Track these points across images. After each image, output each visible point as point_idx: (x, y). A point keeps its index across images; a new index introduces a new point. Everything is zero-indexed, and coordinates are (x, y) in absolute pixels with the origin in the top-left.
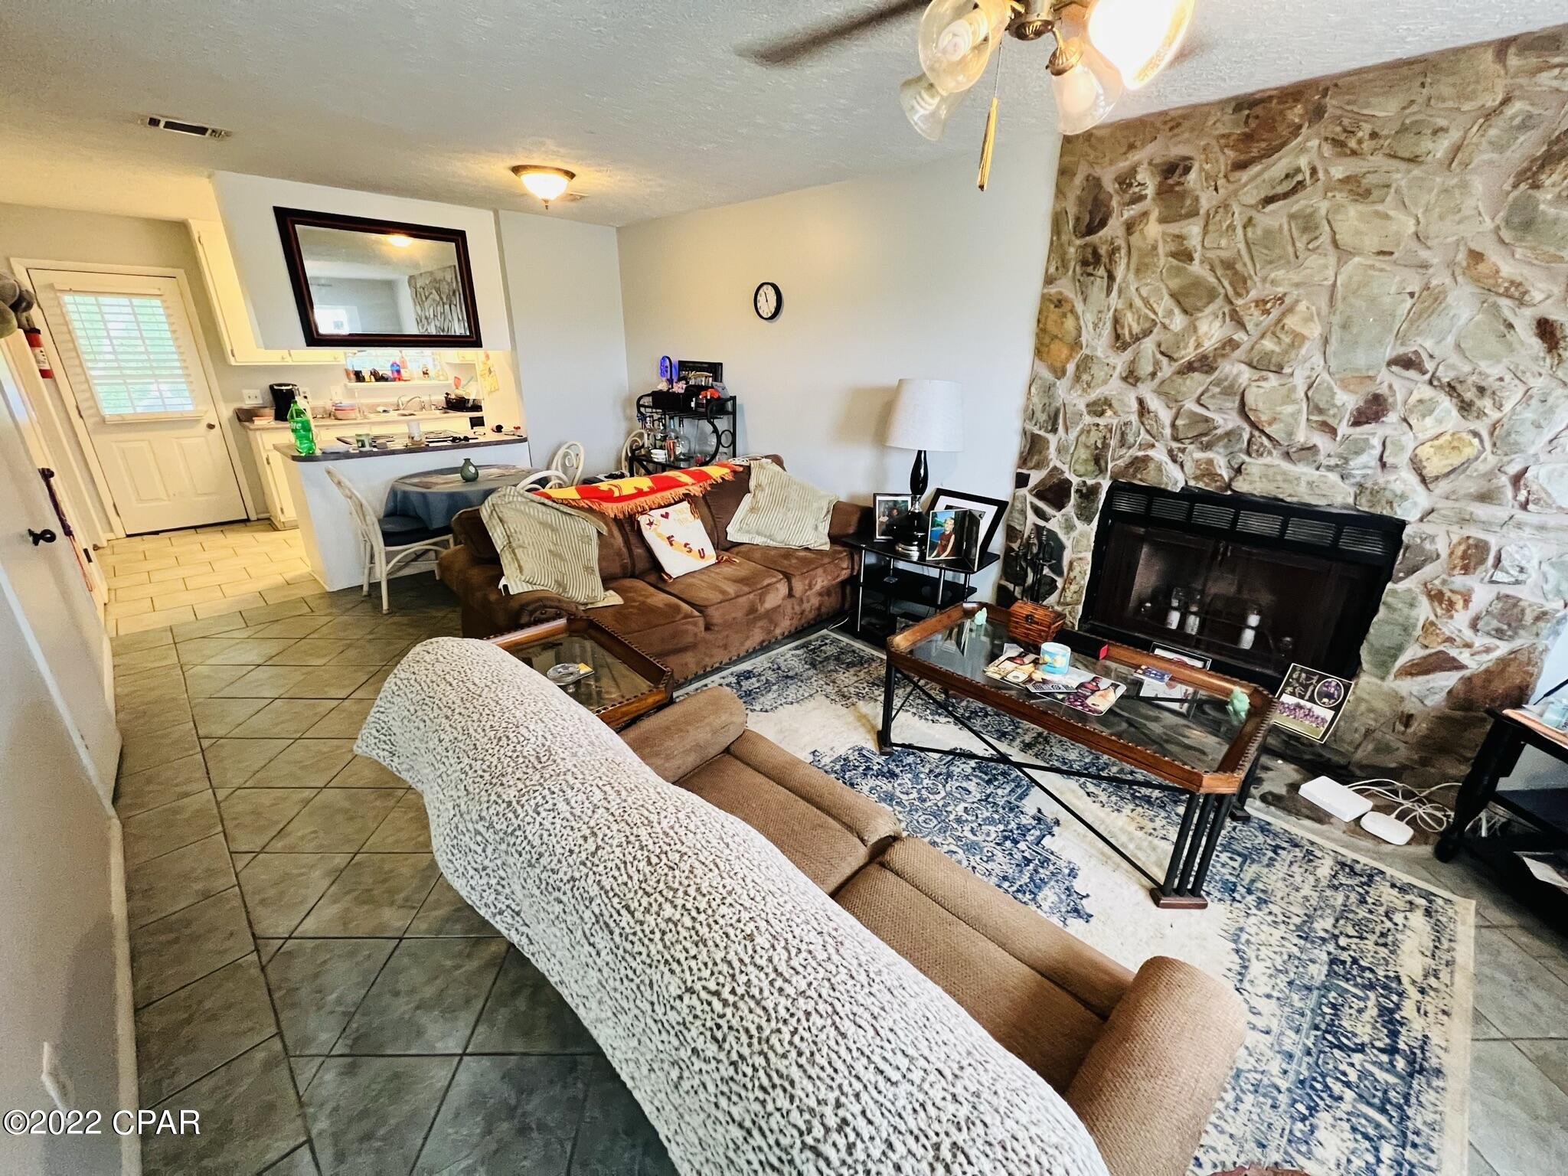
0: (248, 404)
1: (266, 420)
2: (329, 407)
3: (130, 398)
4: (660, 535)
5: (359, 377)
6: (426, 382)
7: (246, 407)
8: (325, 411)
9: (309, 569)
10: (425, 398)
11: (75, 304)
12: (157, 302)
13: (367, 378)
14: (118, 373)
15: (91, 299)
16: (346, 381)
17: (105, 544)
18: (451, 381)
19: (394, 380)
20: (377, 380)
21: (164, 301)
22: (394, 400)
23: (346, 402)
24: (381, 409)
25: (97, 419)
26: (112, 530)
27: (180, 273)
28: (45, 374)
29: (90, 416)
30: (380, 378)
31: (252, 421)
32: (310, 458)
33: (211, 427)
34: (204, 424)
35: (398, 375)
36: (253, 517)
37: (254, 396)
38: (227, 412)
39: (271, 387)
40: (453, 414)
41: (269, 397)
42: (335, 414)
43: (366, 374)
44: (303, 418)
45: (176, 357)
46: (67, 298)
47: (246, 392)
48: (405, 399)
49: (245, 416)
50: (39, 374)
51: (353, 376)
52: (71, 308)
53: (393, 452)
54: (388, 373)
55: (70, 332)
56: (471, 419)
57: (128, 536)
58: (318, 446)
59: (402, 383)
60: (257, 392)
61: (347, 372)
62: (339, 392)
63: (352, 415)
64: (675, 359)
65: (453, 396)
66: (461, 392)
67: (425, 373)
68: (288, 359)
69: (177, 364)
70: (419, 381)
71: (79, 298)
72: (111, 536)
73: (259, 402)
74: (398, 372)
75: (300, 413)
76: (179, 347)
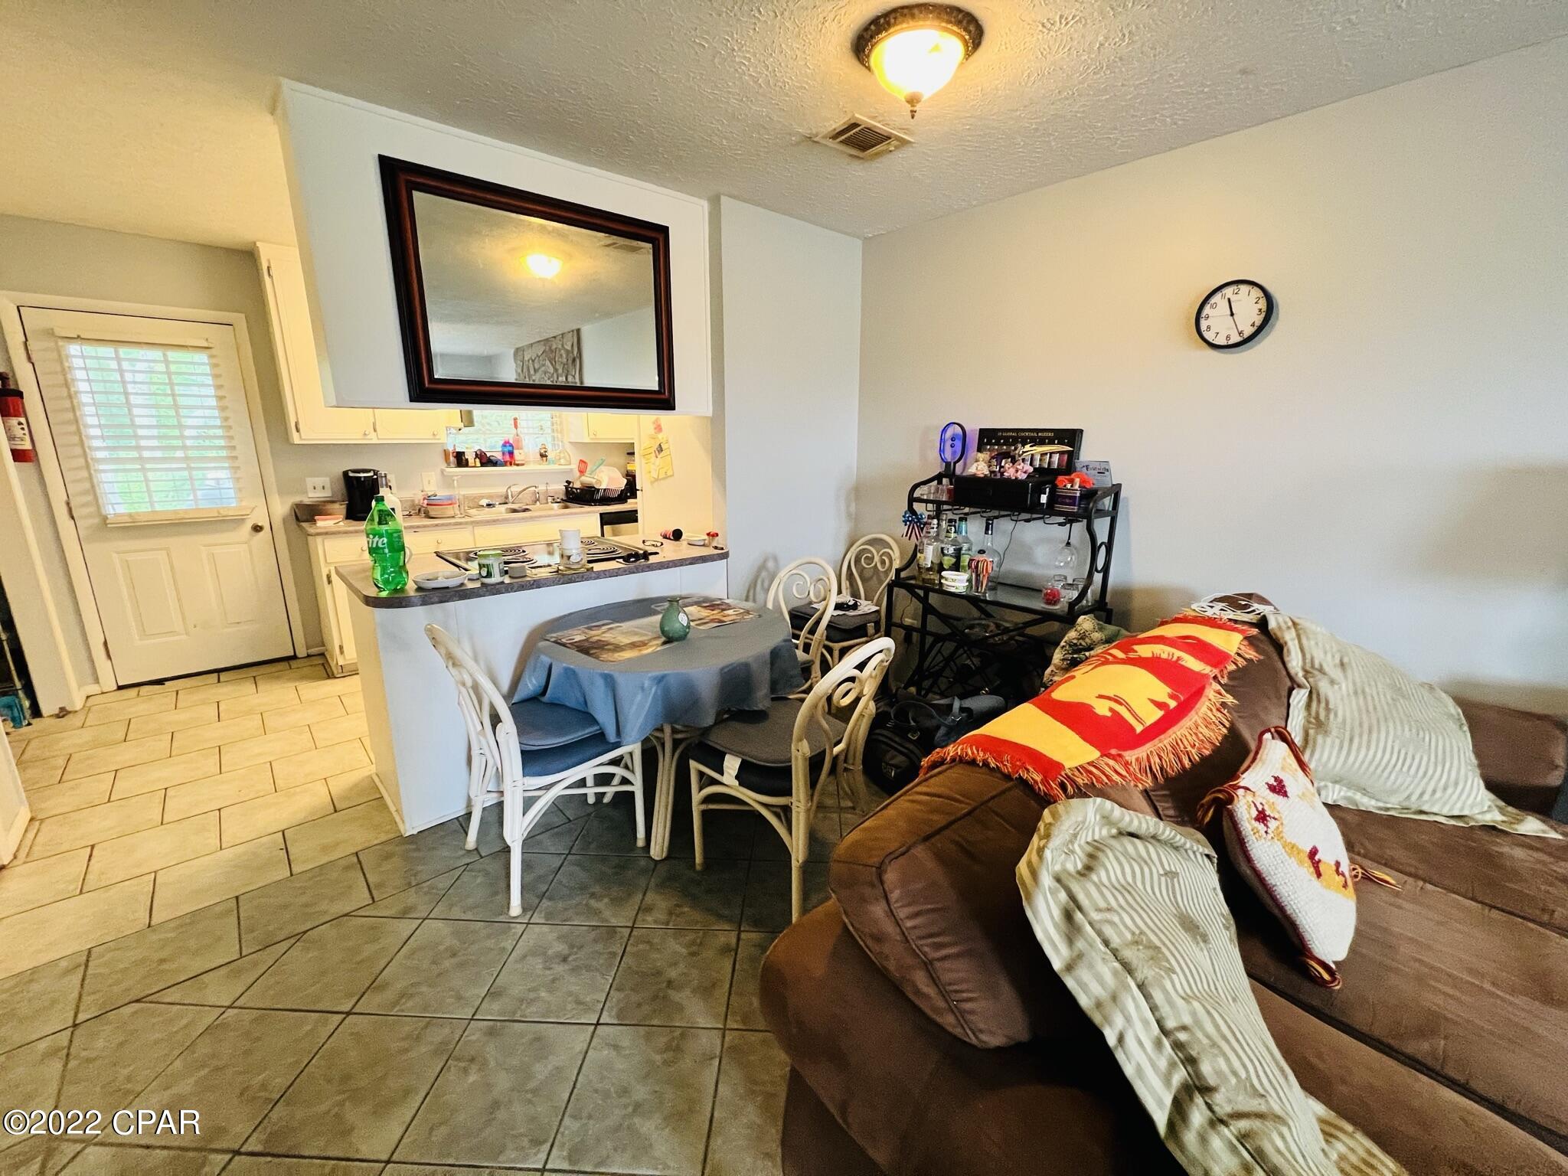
0: (312, 496)
1: (333, 521)
2: (419, 498)
3: (148, 490)
4: (1292, 849)
5: (460, 460)
6: (544, 467)
7: (307, 501)
8: (413, 506)
9: (372, 770)
10: (542, 488)
11: (83, 357)
12: (202, 357)
13: (471, 462)
14: (135, 454)
15: (107, 351)
16: (444, 465)
17: (78, 704)
18: (574, 466)
19: (504, 464)
20: (483, 465)
21: (211, 356)
22: (502, 490)
23: (442, 493)
24: (484, 502)
25: (96, 521)
26: (97, 681)
27: (239, 319)
28: (19, 456)
29: (86, 517)
30: (486, 461)
31: (312, 521)
32: (397, 601)
33: (257, 529)
34: (249, 525)
35: (509, 457)
36: (302, 652)
37: (320, 486)
38: (281, 508)
39: (345, 474)
40: (576, 509)
41: (341, 485)
42: (426, 510)
43: (470, 456)
44: (390, 526)
45: (219, 432)
46: (74, 349)
47: (310, 482)
48: (516, 489)
49: (306, 514)
50: (9, 456)
51: (452, 459)
52: (77, 362)
53: (537, 584)
54: (499, 456)
55: (70, 397)
56: (601, 515)
57: (120, 688)
58: (412, 576)
59: (514, 468)
60: (326, 481)
61: (446, 453)
62: (432, 480)
63: (450, 511)
64: (973, 426)
65: (577, 485)
66: (588, 479)
67: (543, 456)
68: (373, 435)
69: (222, 443)
70: (535, 466)
71: (89, 349)
72: (94, 689)
73: (327, 494)
74: (511, 454)
75: (385, 516)
76: (226, 419)
